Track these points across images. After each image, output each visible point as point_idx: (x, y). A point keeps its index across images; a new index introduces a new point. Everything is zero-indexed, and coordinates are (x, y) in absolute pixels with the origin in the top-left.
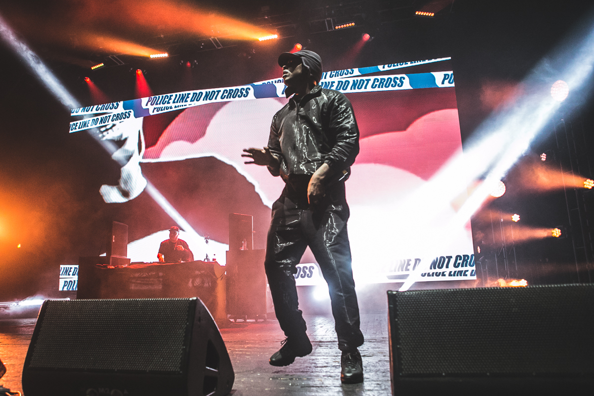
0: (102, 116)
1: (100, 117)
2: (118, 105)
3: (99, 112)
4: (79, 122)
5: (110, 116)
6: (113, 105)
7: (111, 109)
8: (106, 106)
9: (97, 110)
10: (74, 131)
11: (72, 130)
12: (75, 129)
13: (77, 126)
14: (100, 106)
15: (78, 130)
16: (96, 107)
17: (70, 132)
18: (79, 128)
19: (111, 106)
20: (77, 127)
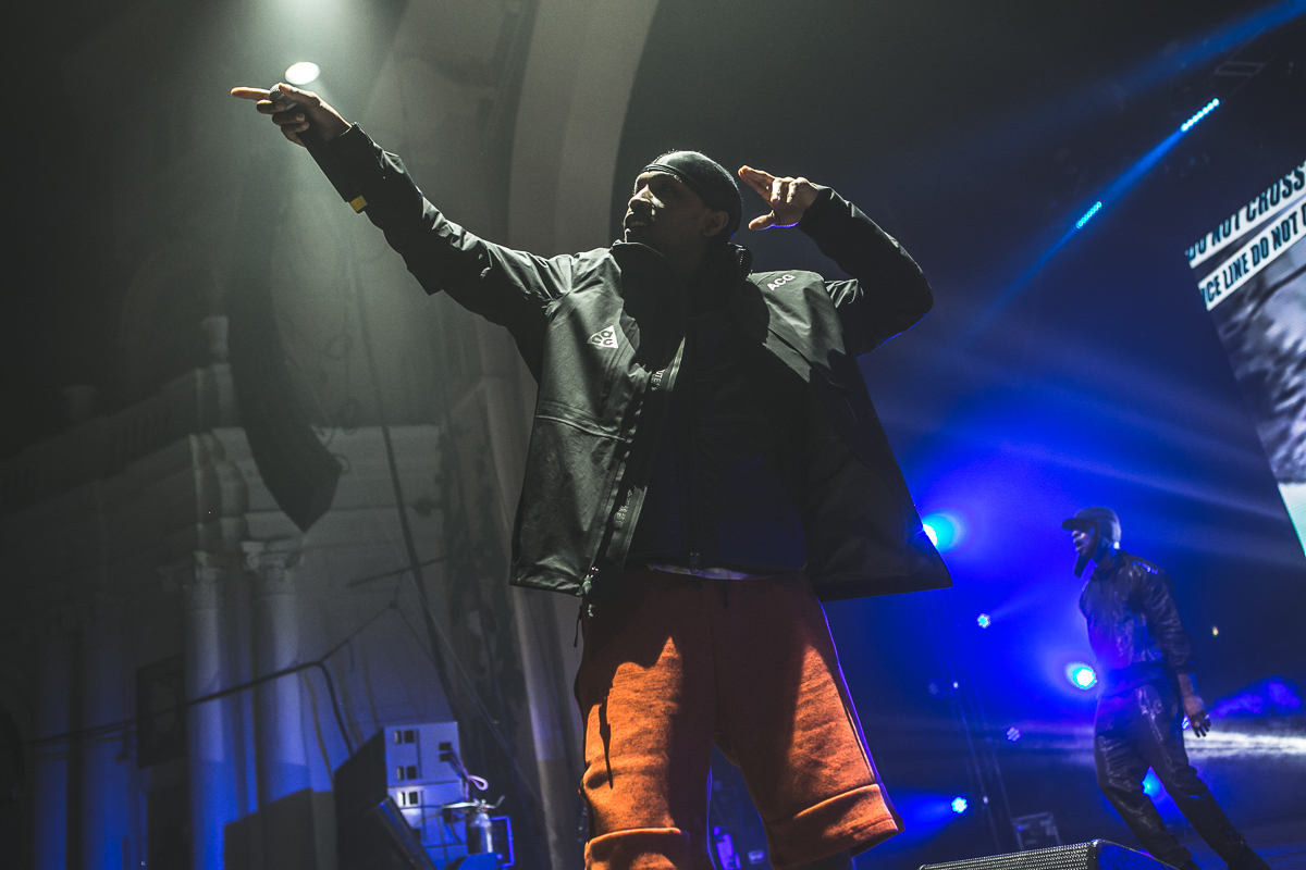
0: (1273, 227)
1: (1267, 233)
2: (1300, 176)
3: (1259, 219)
4: (1218, 272)
5: (1293, 216)
6: (1288, 183)
7: (1286, 195)
8: (1268, 196)
9: (1250, 218)
10: (1218, 300)
11: (1211, 300)
12: (1218, 293)
13: (1218, 285)
14: (1254, 206)
15: (1225, 293)
16: (1243, 213)
17: (1210, 306)
18: (1227, 286)
19: (1283, 188)
20: (1222, 287)
